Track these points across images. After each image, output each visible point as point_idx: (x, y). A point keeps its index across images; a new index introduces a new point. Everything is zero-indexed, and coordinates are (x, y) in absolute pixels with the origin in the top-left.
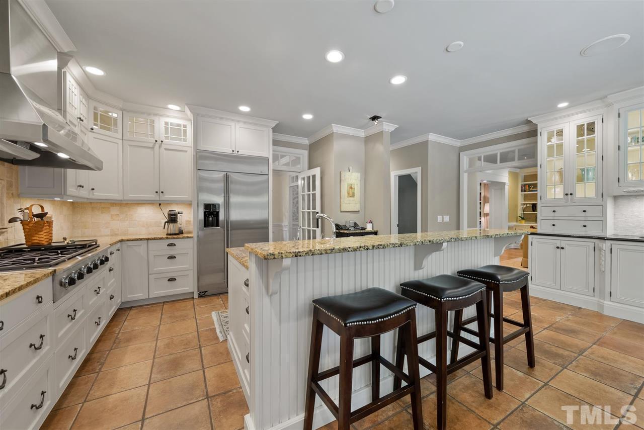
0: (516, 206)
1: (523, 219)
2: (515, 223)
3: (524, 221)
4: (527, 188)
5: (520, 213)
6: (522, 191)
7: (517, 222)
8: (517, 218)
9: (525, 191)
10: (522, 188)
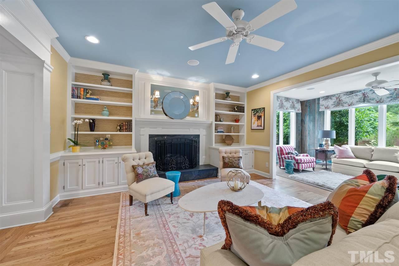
0: (63, 122)
1: (76, 143)
2: (61, 153)
3: (78, 148)
4: (82, 93)
5: (70, 133)
6: (73, 96)
7: (64, 149)
8: (65, 141)
9: (78, 97)
10: (73, 90)
